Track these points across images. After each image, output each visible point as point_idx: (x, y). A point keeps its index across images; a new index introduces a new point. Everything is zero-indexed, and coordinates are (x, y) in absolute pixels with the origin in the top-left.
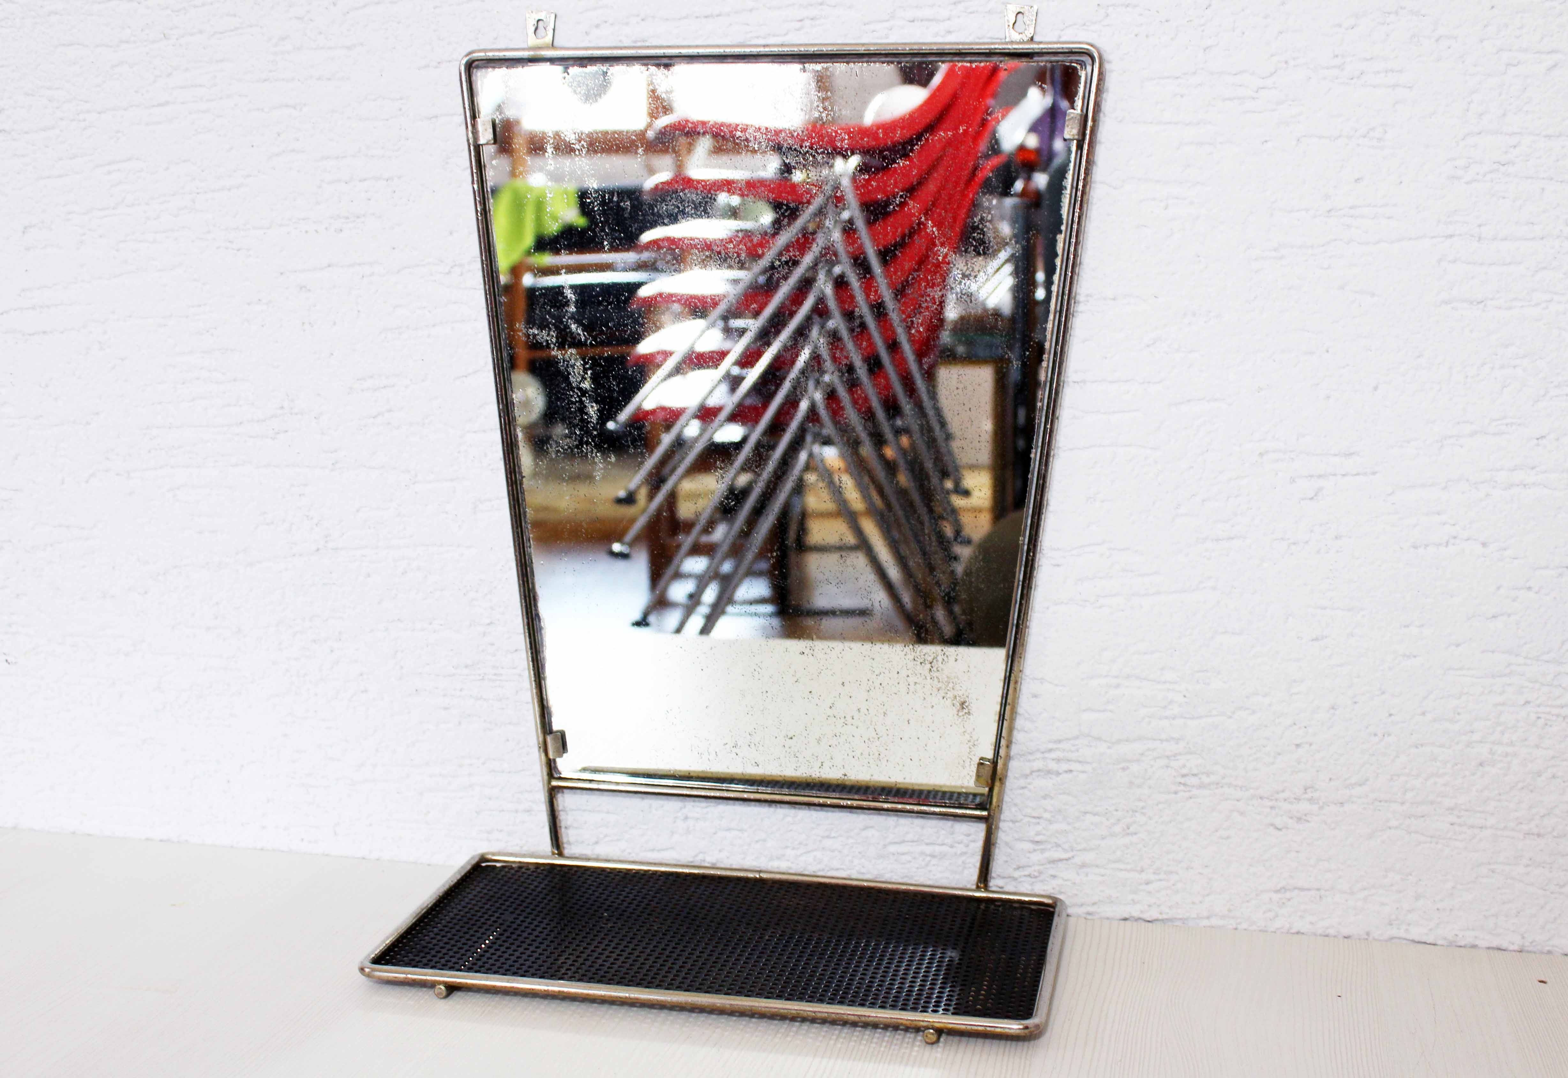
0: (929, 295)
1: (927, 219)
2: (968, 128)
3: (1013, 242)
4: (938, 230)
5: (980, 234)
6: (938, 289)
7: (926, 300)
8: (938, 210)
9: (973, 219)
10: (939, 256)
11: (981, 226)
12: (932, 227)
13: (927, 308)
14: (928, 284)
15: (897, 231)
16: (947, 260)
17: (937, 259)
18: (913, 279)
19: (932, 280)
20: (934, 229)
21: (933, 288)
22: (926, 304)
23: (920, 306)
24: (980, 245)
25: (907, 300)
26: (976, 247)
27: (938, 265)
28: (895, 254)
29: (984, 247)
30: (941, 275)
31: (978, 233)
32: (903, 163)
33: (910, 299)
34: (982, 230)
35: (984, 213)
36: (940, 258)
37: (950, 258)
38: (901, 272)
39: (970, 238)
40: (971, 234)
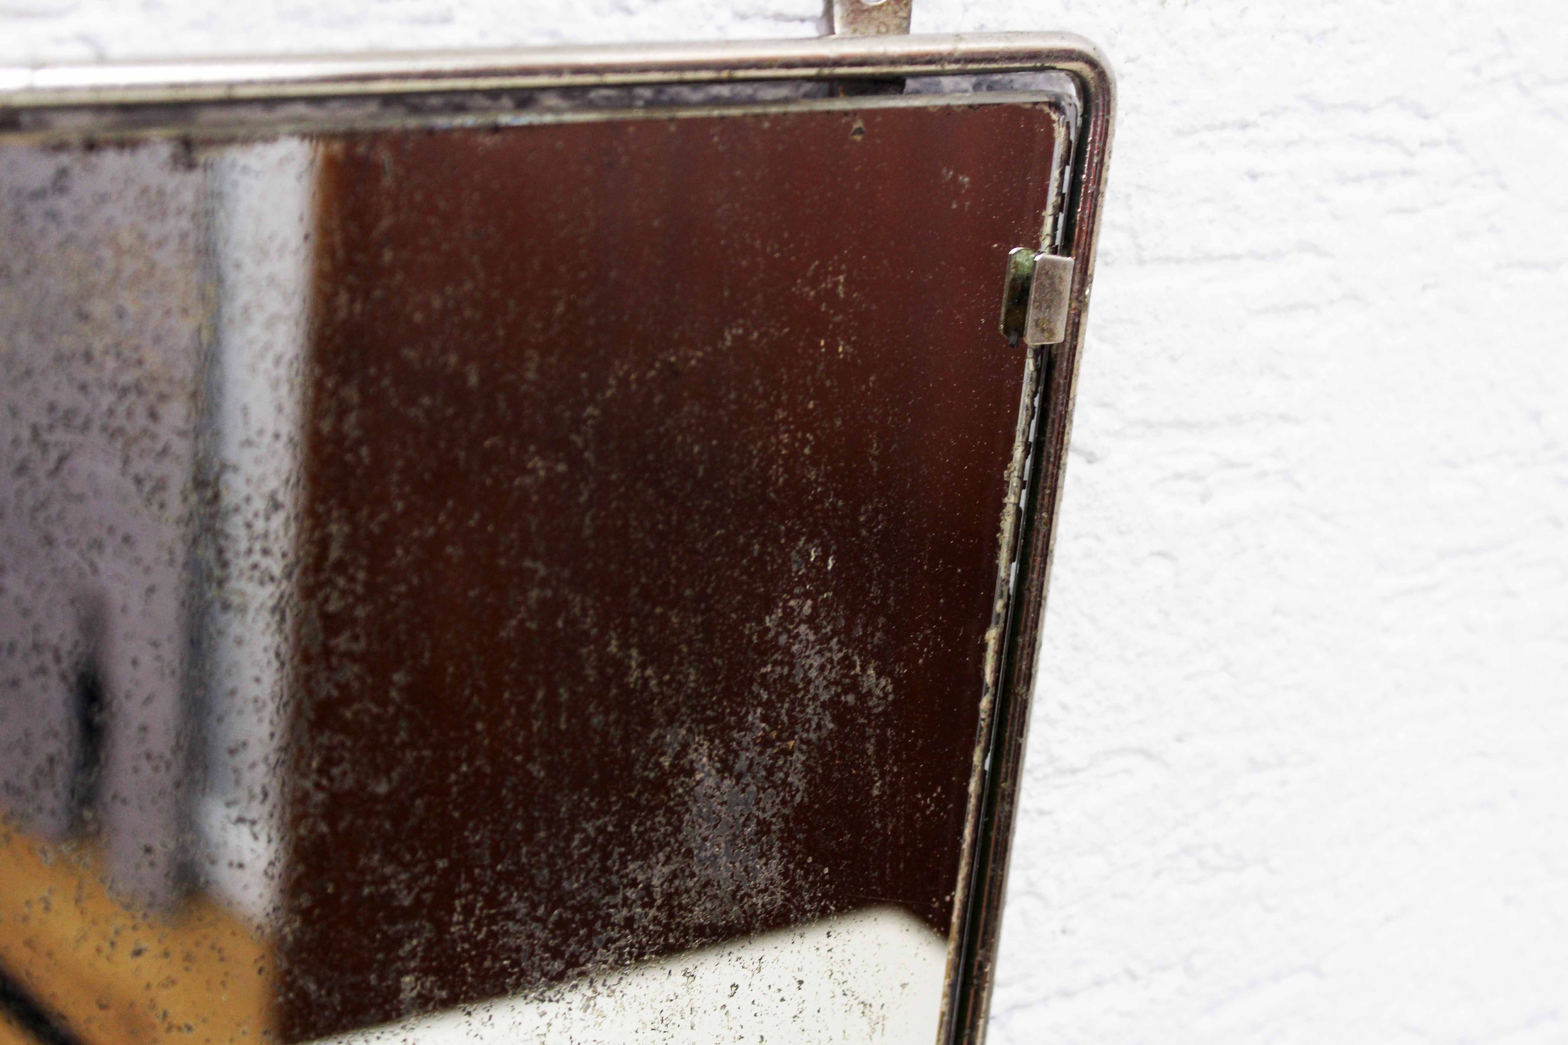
0: (634, 883)
1: (625, 646)
2: (747, 332)
3: (871, 672)
4: (659, 676)
5: (781, 663)
6: (661, 856)
7: (625, 898)
8: (658, 610)
9: (761, 621)
10: (663, 754)
11: (783, 639)
12: (643, 666)
13: (629, 922)
14: (630, 851)
15: (532, 698)
16: (684, 762)
17: (658, 764)
18: (583, 843)
19: (641, 834)
20: (649, 672)
21: (645, 857)
22: (625, 912)
23: (607, 922)
24: (781, 697)
25: (568, 915)
26: (768, 705)
27: (660, 785)
28: (529, 773)
29: (792, 702)
30: (670, 811)
31: (775, 663)
32: (549, 470)
33: (575, 909)
34: (787, 649)
35: (794, 596)
36: (666, 762)
37: (693, 756)
38: (549, 828)
39: (752, 680)
40: (757, 668)
